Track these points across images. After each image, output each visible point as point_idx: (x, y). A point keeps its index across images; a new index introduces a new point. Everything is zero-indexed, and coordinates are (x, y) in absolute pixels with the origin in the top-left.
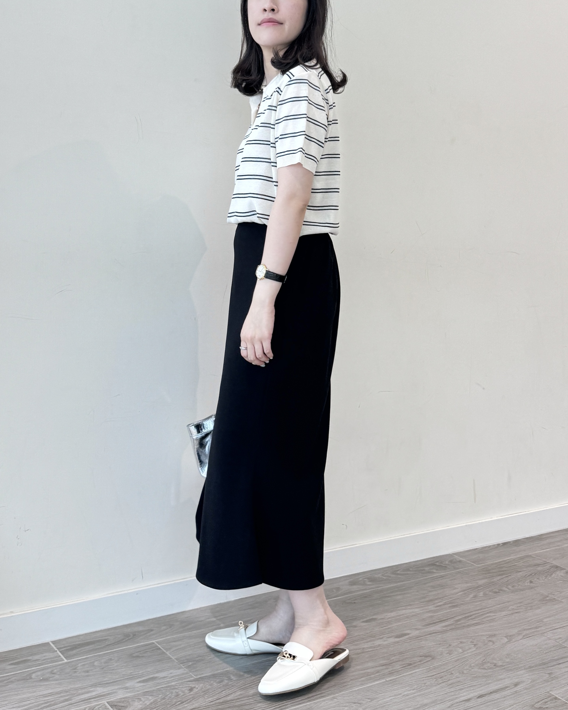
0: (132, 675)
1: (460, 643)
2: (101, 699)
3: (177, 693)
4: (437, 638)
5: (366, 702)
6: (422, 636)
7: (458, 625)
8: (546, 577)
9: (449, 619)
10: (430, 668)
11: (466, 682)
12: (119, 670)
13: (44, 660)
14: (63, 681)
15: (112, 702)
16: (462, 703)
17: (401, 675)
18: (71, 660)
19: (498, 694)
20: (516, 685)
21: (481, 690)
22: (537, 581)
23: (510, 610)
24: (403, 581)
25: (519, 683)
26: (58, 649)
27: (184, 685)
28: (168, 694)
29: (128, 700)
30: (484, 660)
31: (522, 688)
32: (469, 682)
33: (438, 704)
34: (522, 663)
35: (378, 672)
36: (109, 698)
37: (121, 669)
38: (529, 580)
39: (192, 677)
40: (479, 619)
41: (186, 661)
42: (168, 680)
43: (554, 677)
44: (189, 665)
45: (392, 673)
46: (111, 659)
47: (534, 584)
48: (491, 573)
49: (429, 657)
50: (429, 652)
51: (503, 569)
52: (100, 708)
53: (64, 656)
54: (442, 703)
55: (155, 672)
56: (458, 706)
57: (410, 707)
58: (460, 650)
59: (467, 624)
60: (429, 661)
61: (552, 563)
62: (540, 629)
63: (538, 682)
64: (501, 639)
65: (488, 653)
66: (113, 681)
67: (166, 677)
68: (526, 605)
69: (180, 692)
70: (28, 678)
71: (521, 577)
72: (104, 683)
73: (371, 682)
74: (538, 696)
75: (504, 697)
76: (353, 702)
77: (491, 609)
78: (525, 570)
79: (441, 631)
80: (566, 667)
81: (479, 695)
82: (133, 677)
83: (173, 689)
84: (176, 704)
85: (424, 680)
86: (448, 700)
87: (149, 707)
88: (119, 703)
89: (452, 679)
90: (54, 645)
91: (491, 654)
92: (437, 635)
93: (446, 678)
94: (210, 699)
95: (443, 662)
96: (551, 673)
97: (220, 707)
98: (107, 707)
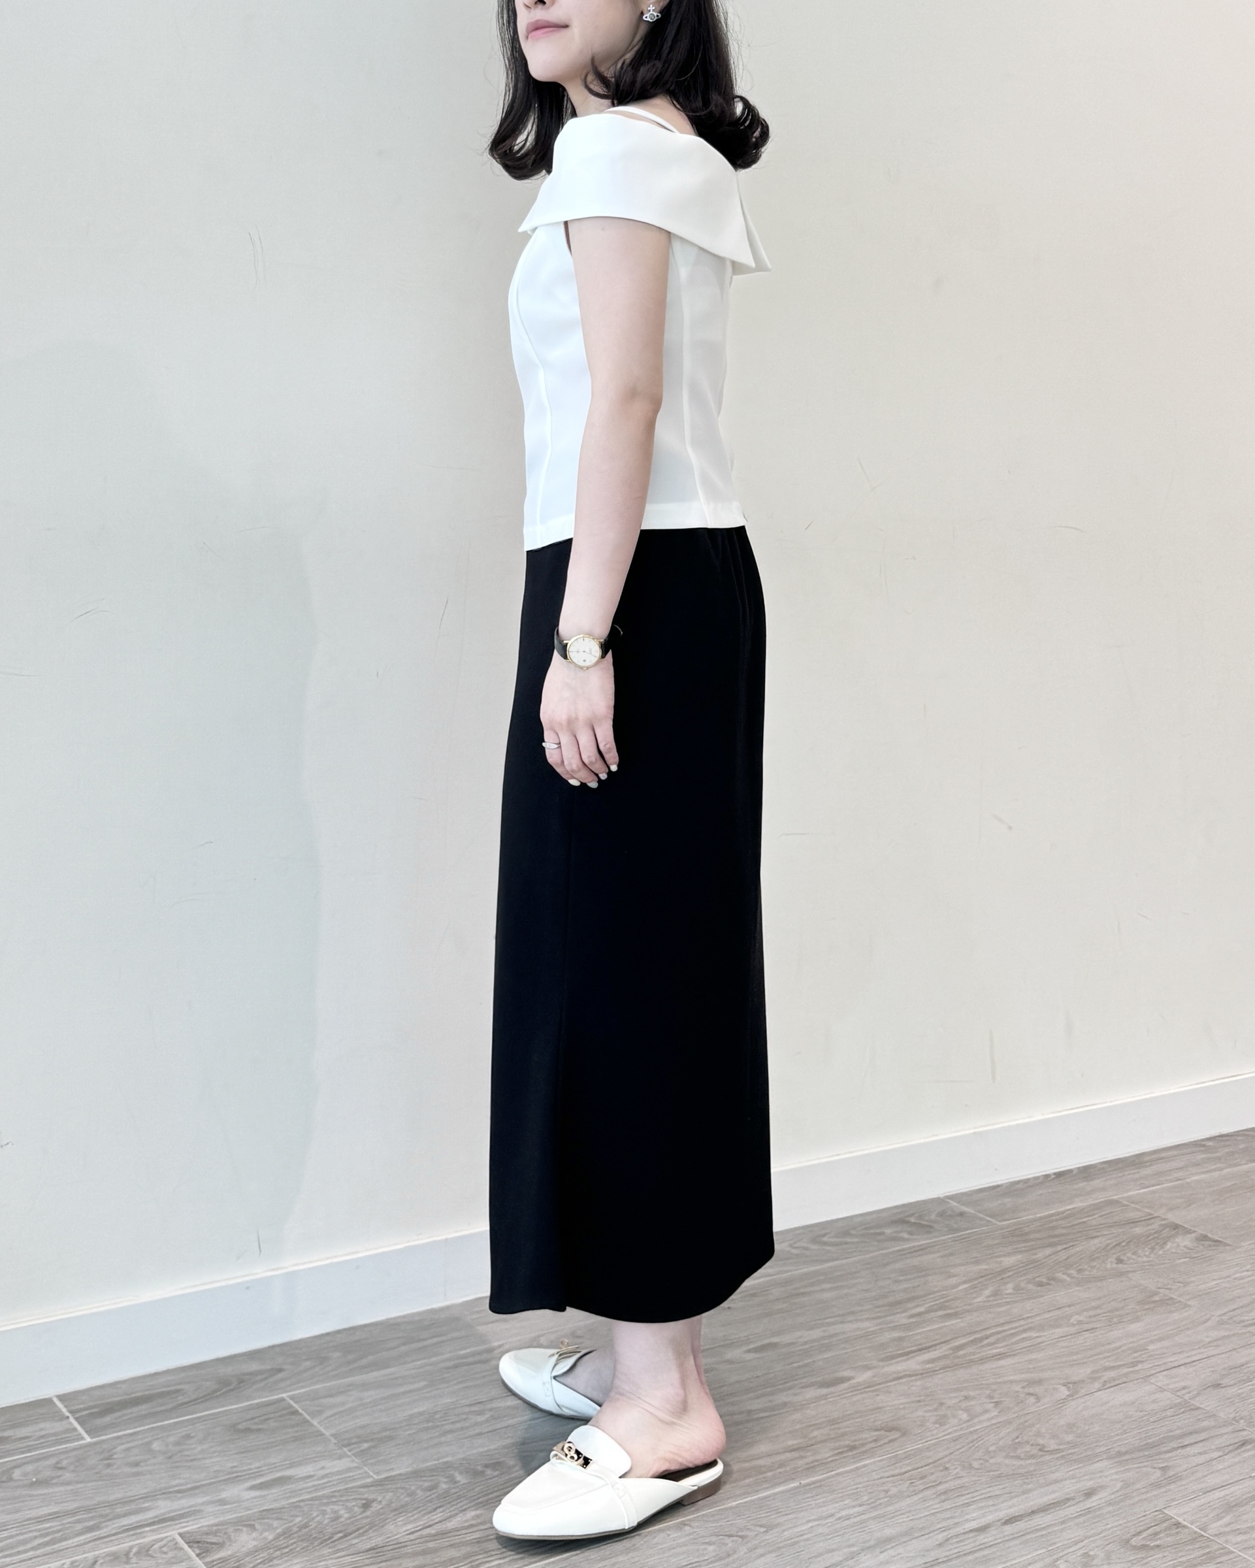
0: (236, 1472)
1: (964, 1400)
2: (168, 1526)
3: (336, 1512)
4: (913, 1388)
5: (756, 1533)
6: (880, 1384)
7: (959, 1357)
8: (1153, 1249)
9: (939, 1344)
10: (897, 1455)
11: (978, 1488)
12: (207, 1461)
13: (42, 1437)
14: (83, 1485)
15: (190, 1533)
16: (970, 1536)
17: (833, 1471)
18: (101, 1438)
19: (1050, 1516)
20: (1089, 1494)
21: (1012, 1507)
22: (1133, 1259)
23: (1073, 1325)
24: (837, 1259)
25: (1095, 1490)
26: (71, 1412)
27: (352, 1495)
28: (315, 1515)
29: (227, 1529)
30: (1017, 1438)
31: (1104, 1501)
32: (985, 1488)
33: (917, 1538)
34: (1101, 1443)
35: (782, 1465)
36: (184, 1525)
37: (211, 1458)
38: (1115, 1256)
39: (369, 1476)
40: (1004, 1344)
41: (354, 1440)
42: (317, 1483)
43: (1174, 1475)
44: (362, 1448)
45: (812, 1467)
46: (188, 1437)
47: (1125, 1266)
48: (1030, 1240)
49: (895, 1429)
50: (895, 1420)
51: (1057, 1232)
52: (164, 1546)
53: (84, 1429)
54: (925, 1537)
55: (288, 1466)
56: (960, 1541)
57: (853, 1545)
58: (965, 1416)
59: (978, 1355)
60: (896, 1439)
61: (1166, 1217)
62: (1139, 1367)
63: (1139, 1487)
64: (1055, 1389)
65: (1026, 1422)
66: (193, 1485)
67: (312, 1476)
69: (342, 1512)
70: (4, 1479)
71: (1098, 1249)
72: (171, 1490)
73: (767, 1488)
74: (1137, 1521)
75: (1063, 1522)
76: (727, 1533)
77: (1031, 1323)
78: (1105, 1233)
79: (920, 1372)
80: (1200, 1454)
81: (1007, 1518)
82: (237, 1477)
83: (327, 1504)
84: (333, 1540)
85: (883, 1483)
86: (938, 1529)
87: (273, 1544)
88: (205, 1536)
89: (946, 1482)
90: (63, 1404)
91: (1033, 1425)
92: (911, 1381)
93: (932, 1478)
94: (409, 1527)
95: (927, 1442)
96: (1166, 1466)
97: (431, 1545)
98: (180, 1547)
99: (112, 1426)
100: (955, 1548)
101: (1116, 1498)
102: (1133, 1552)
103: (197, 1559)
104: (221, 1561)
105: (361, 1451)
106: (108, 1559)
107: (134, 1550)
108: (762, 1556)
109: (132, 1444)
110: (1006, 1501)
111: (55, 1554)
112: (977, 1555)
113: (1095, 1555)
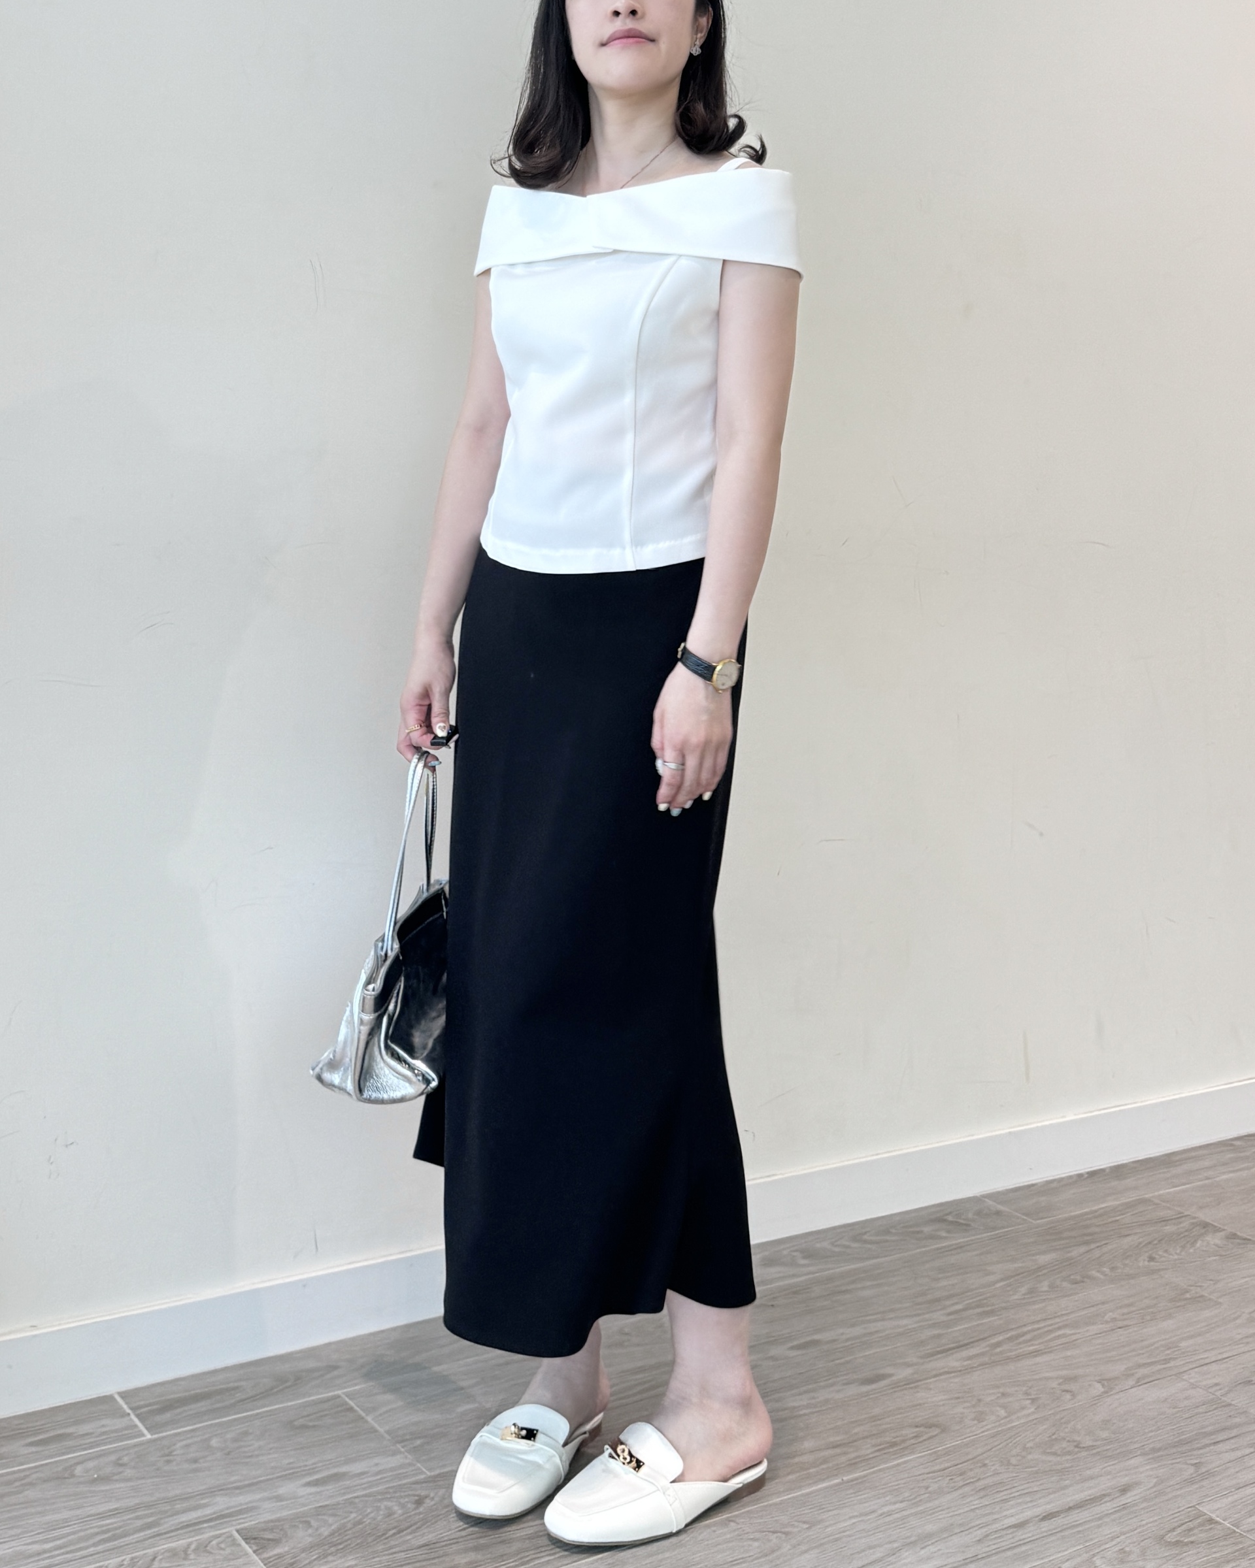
0: (292, 1468)
1: (1000, 1397)
2: (225, 1522)
3: (387, 1508)
4: (952, 1385)
5: (799, 1529)
6: (918, 1381)
7: (996, 1354)
8: (1183, 1247)
9: (976, 1341)
10: (936, 1451)
11: (1016, 1485)
12: (264, 1457)
13: (103, 1434)
14: (143, 1481)
15: (247, 1529)
16: (1008, 1532)
17: (873, 1467)
18: (161, 1435)
19: (1085, 1512)
21: (1049, 1503)
22: (1164, 1257)
23: (1107, 1322)
24: (876, 1257)
25: (1130, 1486)
26: (132, 1409)
27: (405, 1492)
28: (369, 1510)
29: (284, 1525)
30: (1053, 1434)
31: (1138, 1497)
32: (1022, 1485)
33: (956, 1534)
34: (1136, 1440)
35: (825, 1461)
36: (242, 1521)
37: (268, 1454)
38: (1147, 1254)
40: (1041, 1341)
41: (407, 1437)
42: (370, 1479)
43: (1207, 1471)
44: (415, 1445)
45: (853, 1464)
46: (246, 1433)
47: (1158, 1264)
48: (1064, 1238)
49: (934, 1427)
50: (934, 1417)
51: (1090, 1230)
52: (222, 1542)
53: (144, 1425)
54: (964, 1533)
55: (342, 1462)
56: (999, 1537)
57: (894, 1541)
58: (1003, 1413)
59: (1015, 1352)
60: (934, 1436)
61: (1196, 1216)
62: (1172, 1364)
63: (1171, 1483)
64: (1090, 1386)
65: (1062, 1418)
66: (250, 1482)
67: (365, 1473)
68: (1142, 1309)
69: (396, 1508)
70: (66, 1475)
71: (1131, 1247)
72: (229, 1486)
73: (810, 1484)
74: (1171, 1517)
75: (1100, 1519)
76: (772, 1530)
77: (1066, 1320)
78: (1137, 1231)
79: (959, 1369)
80: (1233, 1450)
81: (1044, 1514)
82: (293, 1473)
83: (380, 1501)
84: (387, 1536)
85: (923, 1480)
86: (977, 1526)
87: (328, 1540)
88: (262, 1533)
89: (983, 1478)
90: (124, 1400)
91: (1068, 1422)
92: (951, 1378)
93: (971, 1474)
95: (965, 1438)
96: (1199, 1463)
98: (237, 1543)
99: (173, 1423)
100: (994, 1544)
101: (1150, 1494)
102: (1167, 1548)
103: (254, 1555)
104: (277, 1557)
105: (415, 1447)
106: (167, 1554)
107: (193, 1547)
108: (806, 1552)
109: (190, 1441)
110: (1043, 1497)
111: (116, 1550)
112: (1015, 1551)
113: (1131, 1551)
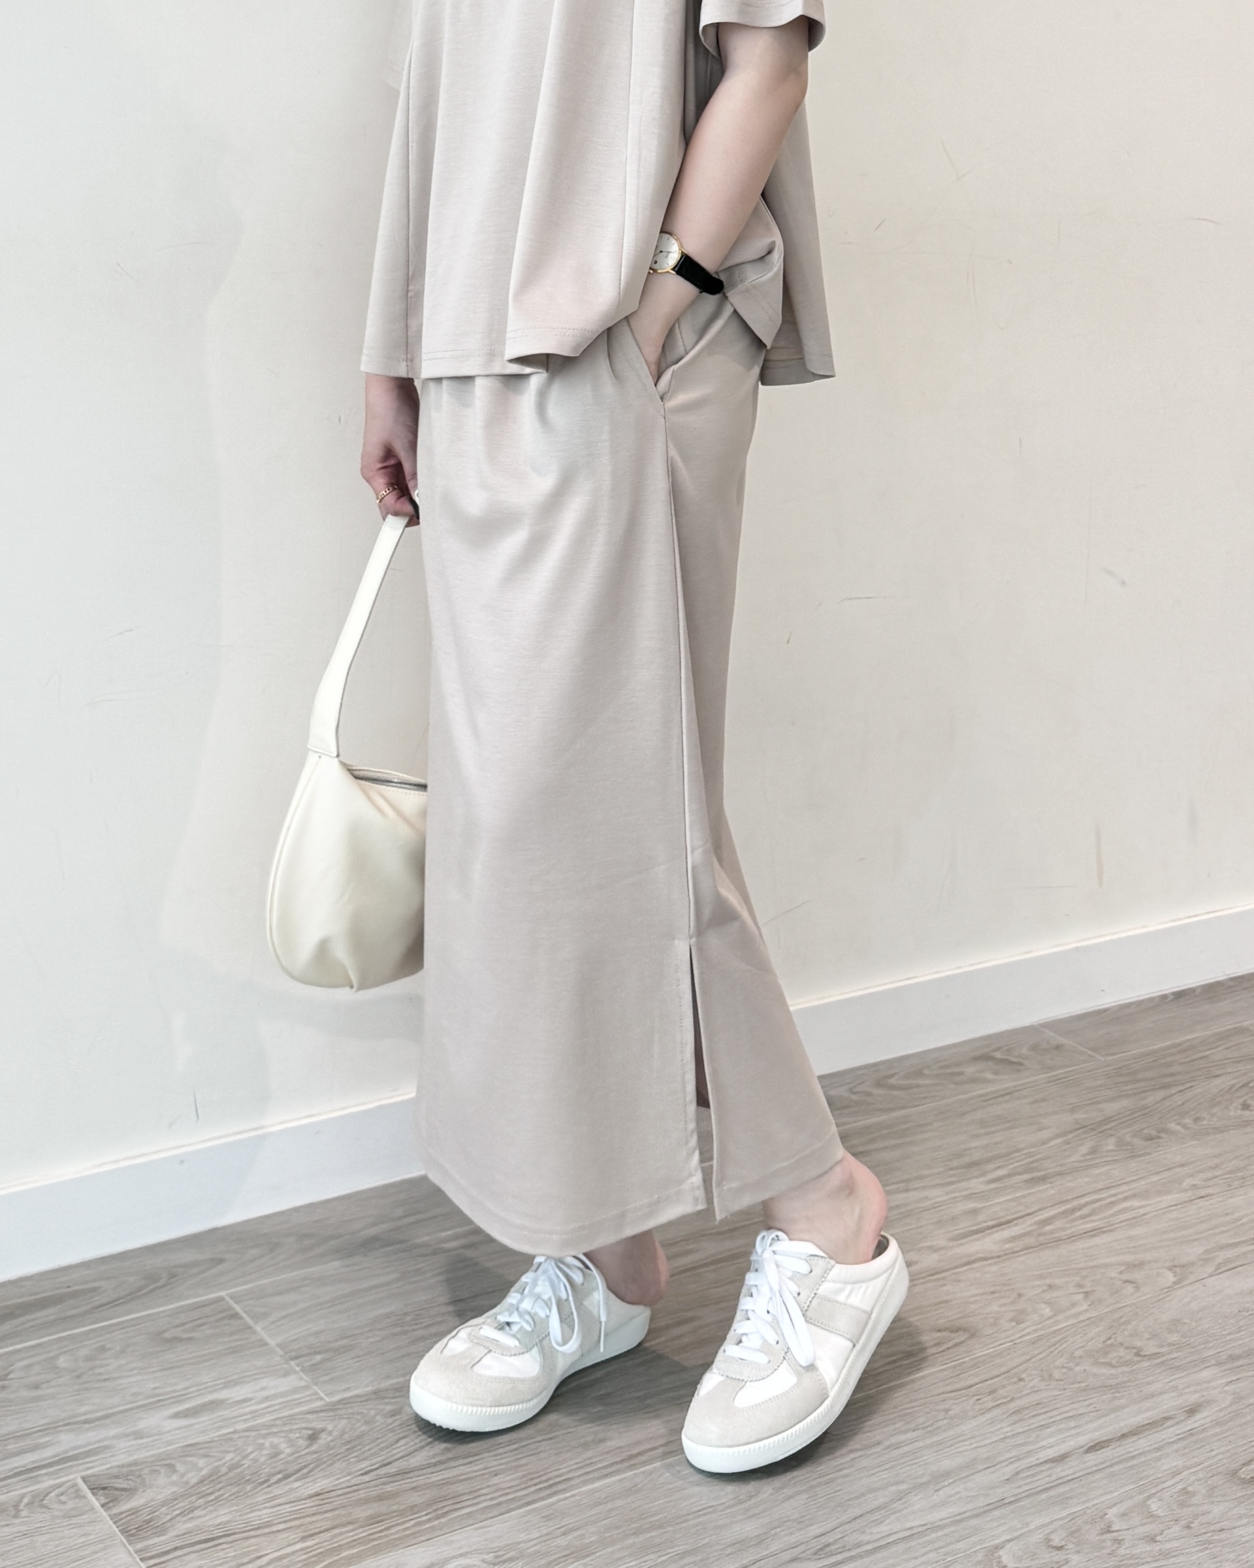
0: (159, 1395)
1: (1047, 1290)
2: (68, 1468)
3: (273, 1446)
4: (987, 1276)
6: (947, 1270)
7: (1045, 1234)
9: (1022, 1217)
11: (1056, 1406)
12: (125, 1380)
15: (95, 1476)
16: (1043, 1469)
20: (1192, 1411)
21: (1095, 1430)
23: (1186, 1190)
24: (903, 1108)
25: (1201, 1406)
27: (297, 1424)
28: (250, 1449)
29: (141, 1470)
30: (1110, 1338)
31: (1208, 1420)
32: (1066, 1406)
33: (978, 1472)
34: (1211, 1345)
36: (89, 1465)
37: (130, 1376)
38: (1241, 1101)
39: (319, 1399)
40: (1101, 1216)
41: (306, 1351)
42: (255, 1408)
44: (314, 1362)
46: (101, 1350)
48: (1138, 1081)
50: (962, 1317)
51: (1171, 1070)
52: (62, 1494)
54: (989, 1470)
55: (221, 1386)
56: (1033, 1475)
57: (902, 1482)
58: (1047, 1311)
59: (1069, 1231)
60: (962, 1342)
64: (1158, 1275)
65: (1121, 1317)
66: (104, 1413)
67: (250, 1399)
68: (1229, 1173)
69: (283, 1446)
71: (1220, 1091)
72: (78, 1419)
75: (1159, 1449)
77: (1135, 1188)
78: (1230, 1070)
79: (998, 1254)
81: (1091, 1444)
82: (160, 1401)
83: (265, 1436)
84: (270, 1483)
85: (944, 1401)
86: (1006, 1460)
87: (196, 1489)
88: (114, 1480)
89: (1020, 1398)
91: (1128, 1322)
92: (985, 1266)
93: (1003, 1392)
94: (364, 1464)
95: (999, 1345)
97: (388, 1488)
98: (82, 1494)
100: (1025, 1485)
101: (1225, 1416)
103: (102, 1510)
104: (129, 1513)
105: (312, 1365)
107: (26, 1500)
109: (33, 1360)
110: (1091, 1421)
112: (1052, 1493)
113: (1195, 1491)
